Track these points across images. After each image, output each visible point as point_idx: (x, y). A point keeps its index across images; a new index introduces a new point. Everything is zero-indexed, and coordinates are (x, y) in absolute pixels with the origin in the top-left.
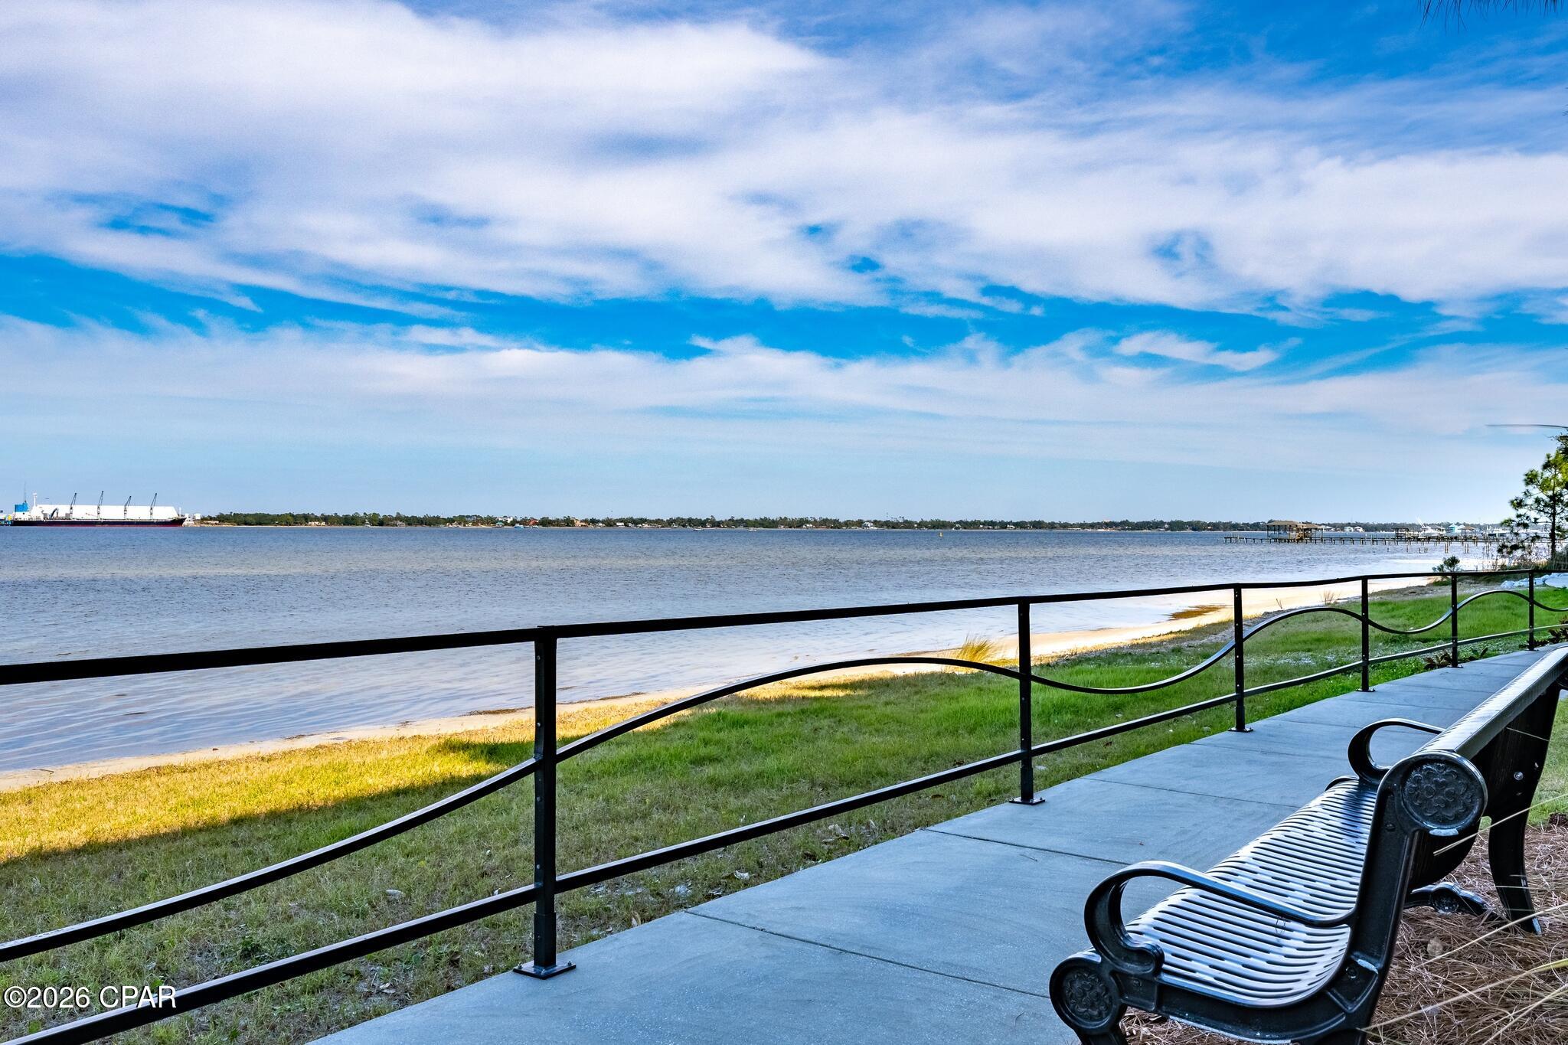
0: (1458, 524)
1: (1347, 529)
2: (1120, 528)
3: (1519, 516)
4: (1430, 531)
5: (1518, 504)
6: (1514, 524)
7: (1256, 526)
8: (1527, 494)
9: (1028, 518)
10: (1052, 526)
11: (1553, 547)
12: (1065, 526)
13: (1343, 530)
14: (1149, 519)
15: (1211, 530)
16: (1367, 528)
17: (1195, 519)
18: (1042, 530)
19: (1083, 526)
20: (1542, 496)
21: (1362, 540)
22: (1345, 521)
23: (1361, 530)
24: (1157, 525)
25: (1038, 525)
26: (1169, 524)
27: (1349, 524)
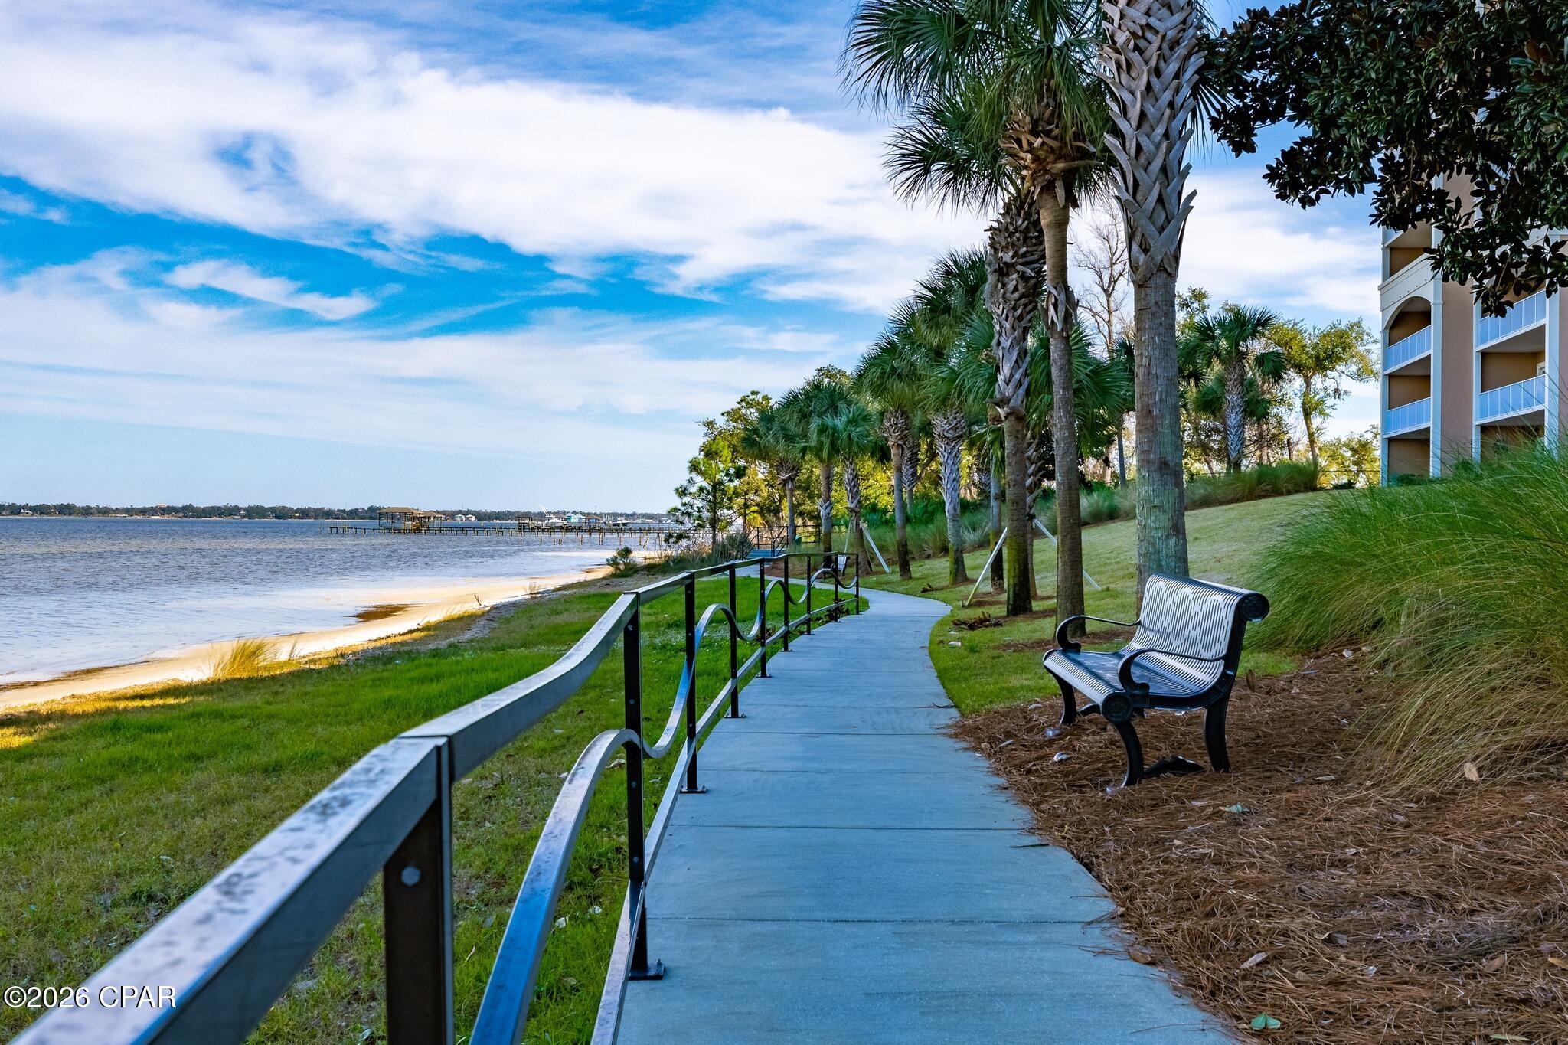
0: (575, 513)
1: (458, 517)
2: (181, 515)
3: (684, 505)
4: (554, 520)
5: (682, 492)
6: (678, 513)
7: (354, 514)
8: (691, 482)
9: (52, 501)
10: (87, 511)
11: (714, 537)
12: (105, 511)
13: (453, 518)
14: (220, 503)
15: (299, 518)
16: (480, 516)
17: (280, 504)
18: (72, 517)
19: (130, 511)
20: (705, 484)
21: (475, 530)
22: (455, 508)
23: (473, 518)
24: (230, 511)
25: (66, 510)
26: (246, 510)
27: (460, 512)
